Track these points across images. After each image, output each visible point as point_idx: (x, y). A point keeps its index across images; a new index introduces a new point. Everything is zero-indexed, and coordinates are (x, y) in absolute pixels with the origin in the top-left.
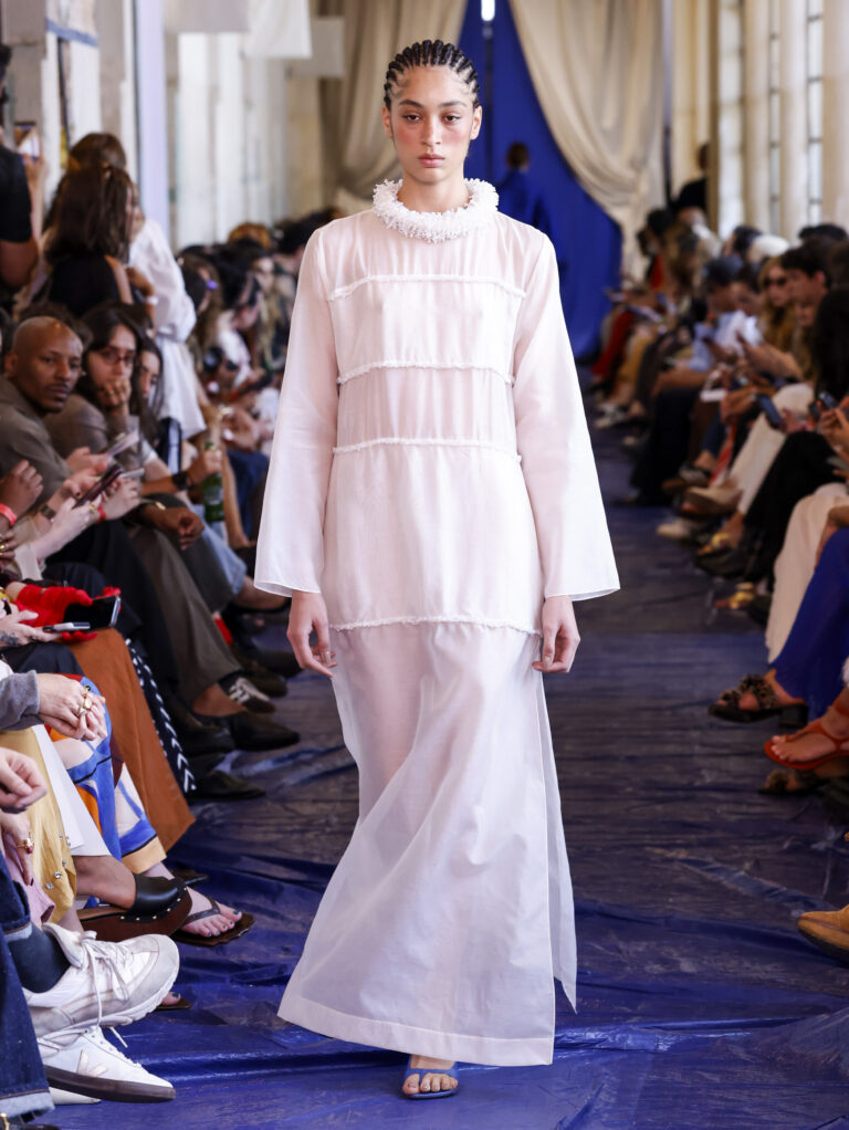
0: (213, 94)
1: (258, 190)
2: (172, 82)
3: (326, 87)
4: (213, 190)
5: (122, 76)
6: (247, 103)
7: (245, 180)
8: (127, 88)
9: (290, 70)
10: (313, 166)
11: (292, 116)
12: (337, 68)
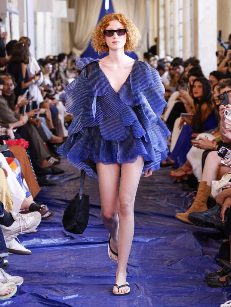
0: (45, 26)
1: (55, 48)
2: (35, 23)
3: (71, 24)
4: (45, 48)
5: (24, 22)
6: (53, 28)
7: (52, 45)
8: (25, 24)
9: (62, 20)
10: (68, 42)
11: (63, 31)
12: (73, 20)
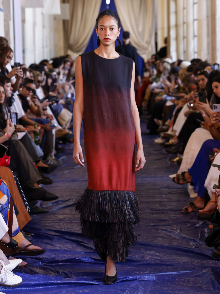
0: (34, 24)
1: (47, 50)
2: (23, 21)
3: (65, 22)
4: (35, 50)
5: (10, 19)
6: (44, 27)
7: (43, 47)
8: (11, 23)
9: (55, 18)
10: (61, 43)
11: (56, 30)
12: (68, 17)
